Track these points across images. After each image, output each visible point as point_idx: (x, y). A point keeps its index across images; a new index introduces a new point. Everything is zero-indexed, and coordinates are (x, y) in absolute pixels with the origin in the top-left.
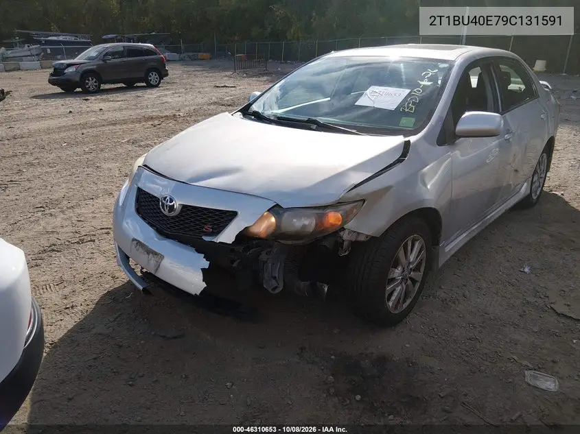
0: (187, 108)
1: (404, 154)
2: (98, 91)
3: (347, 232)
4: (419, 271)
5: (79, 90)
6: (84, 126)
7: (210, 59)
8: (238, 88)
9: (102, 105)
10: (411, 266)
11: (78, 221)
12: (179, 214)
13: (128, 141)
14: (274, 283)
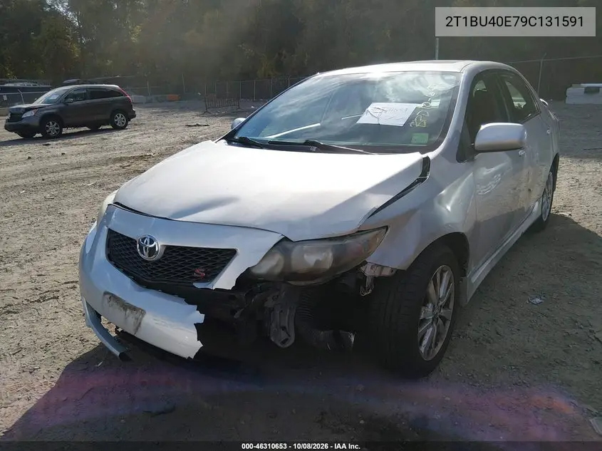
0: (159, 148)
1: (425, 173)
2: (59, 136)
3: (369, 266)
4: (448, 307)
5: (38, 135)
6: (44, 171)
7: (180, 100)
8: (211, 126)
9: (64, 150)
10: (441, 303)
11: (38, 275)
12: (163, 257)
13: (95, 185)
14: (283, 335)
